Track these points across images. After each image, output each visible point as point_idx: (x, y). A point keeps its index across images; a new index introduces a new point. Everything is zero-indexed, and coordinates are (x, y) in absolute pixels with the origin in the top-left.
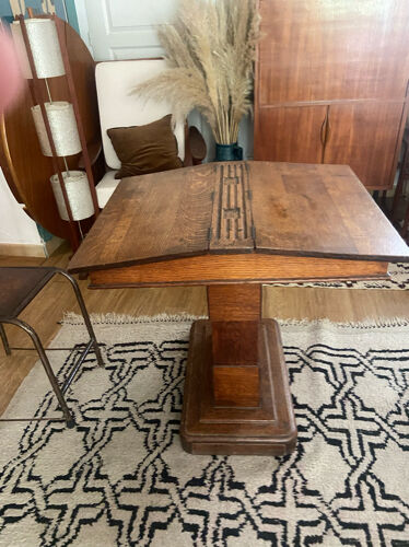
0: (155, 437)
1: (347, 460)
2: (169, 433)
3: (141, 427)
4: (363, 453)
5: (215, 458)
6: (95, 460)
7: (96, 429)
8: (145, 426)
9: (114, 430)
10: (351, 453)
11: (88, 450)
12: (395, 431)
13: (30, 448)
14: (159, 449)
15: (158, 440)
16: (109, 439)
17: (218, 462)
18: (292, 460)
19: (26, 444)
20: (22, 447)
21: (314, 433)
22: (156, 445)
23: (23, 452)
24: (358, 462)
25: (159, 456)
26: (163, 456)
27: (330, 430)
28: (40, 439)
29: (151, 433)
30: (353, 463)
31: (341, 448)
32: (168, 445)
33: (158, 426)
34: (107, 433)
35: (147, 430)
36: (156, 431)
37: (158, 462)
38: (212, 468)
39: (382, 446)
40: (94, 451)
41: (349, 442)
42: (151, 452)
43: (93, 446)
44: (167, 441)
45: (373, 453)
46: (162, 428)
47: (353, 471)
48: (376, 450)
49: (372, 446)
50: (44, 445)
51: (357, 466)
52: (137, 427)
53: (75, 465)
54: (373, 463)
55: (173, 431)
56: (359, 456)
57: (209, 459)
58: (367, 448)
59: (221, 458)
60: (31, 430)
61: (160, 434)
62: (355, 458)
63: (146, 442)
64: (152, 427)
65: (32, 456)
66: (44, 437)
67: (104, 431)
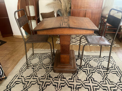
0: (48, 70)
4: (90, 74)
5: (60, 74)
6: (35, 74)
7: (36, 68)
8: (46, 68)
9: (40, 68)
10: (88, 73)
11: (34, 72)
12: (97, 70)
13: (22, 71)
14: (49, 72)
16: (38, 70)
18: (76, 74)
19: (21, 71)
20: (20, 71)
21: (80, 70)
22: (48, 71)
23: (20, 72)
24: (89, 75)
25: (48, 73)
26: (49, 73)
27: (84, 69)
29: (47, 69)
30: (88, 75)
31: (86, 73)
34: (38, 69)
35: (46, 69)
37: (48, 74)
40: (35, 72)
41: (87, 72)
42: (47, 72)
44: (50, 71)
45: (92, 74)
46: (49, 68)
48: (93, 73)
52: (44, 68)
53: (31, 74)
55: (52, 69)
56: (89, 74)
58: (91, 73)
60: (22, 68)
63: (46, 71)
65: (22, 73)
66: (25, 70)
67: (37, 69)
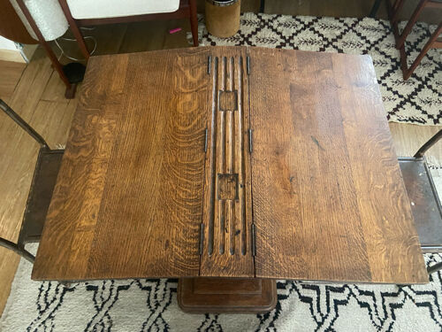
0: (156, 297)
1: (315, 317)
2: (168, 292)
3: (143, 286)
4: (328, 310)
5: (207, 317)
6: (105, 320)
7: (104, 288)
8: (147, 284)
9: (120, 288)
10: (319, 311)
11: (99, 310)
12: (356, 287)
13: (47, 307)
14: (160, 309)
15: (159, 299)
16: (116, 298)
17: (210, 321)
18: (271, 319)
19: (43, 306)
20: (39, 308)
21: (291, 290)
22: (157, 305)
23: (41, 313)
24: (323, 319)
25: (160, 316)
26: (164, 315)
27: (304, 287)
28: (55, 299)
29: (153, 291)
30: (319, 319)
31: (311, 305)
32: (167, 305)
33: (158, 285)
34: (114, 292)
35: (149, 289)
36: (157, 290)
37: (159, 322)
38: (205, 327)
39: (344, 303)
40: (104, 311)
41: (318, 298)
42: (153, 312)
43: (102, 306)
44: (167, 300)
45: (336, 310)
46: (162, 287)
47: (318, 328)
48: (339, 306)
49: (337, 302)
50: (59, 305)
51: (322, 323)
52: (140, 285)
53: (89, 325)
54: (335, 319)
55: (173, 290)
56: (325, 313)
57: (202, 318)
58: (332, 304)
59: (212, 317)
60: (45, 289)
61: (160, 292)
62: (322, 315)
63: (148, 301)
64: (153, 285)
65: (50, 317)
66: (58, 296)
67: (111, 290)
